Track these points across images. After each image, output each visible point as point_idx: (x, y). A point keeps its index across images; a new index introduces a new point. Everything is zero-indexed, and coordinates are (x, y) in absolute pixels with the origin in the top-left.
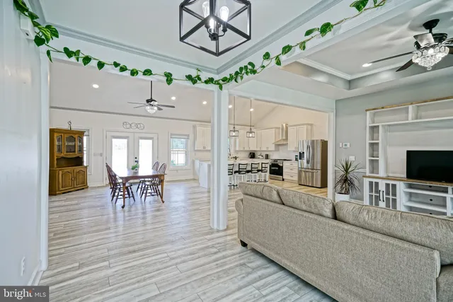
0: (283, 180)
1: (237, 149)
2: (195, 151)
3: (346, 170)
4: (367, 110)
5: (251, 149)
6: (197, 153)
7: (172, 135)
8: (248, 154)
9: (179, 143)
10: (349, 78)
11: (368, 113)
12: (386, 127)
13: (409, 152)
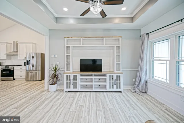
0: (14, 79)
3: (55, 70)
4: (65, 38)
10: (56, 16)
13: (81, 60)
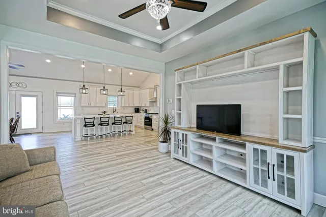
0: (152, 130)
1: (123, 105)
2: (82, 106)
3: (166, 122)
4: (175, 71)
5: (135, 105)
6: (85, 109)
7: (58, 94)
8: (133, 110)
9: (64, 100)
10: (160, 42)
11: (176, 72)
12: (190, 85)
13: (198, 106)
